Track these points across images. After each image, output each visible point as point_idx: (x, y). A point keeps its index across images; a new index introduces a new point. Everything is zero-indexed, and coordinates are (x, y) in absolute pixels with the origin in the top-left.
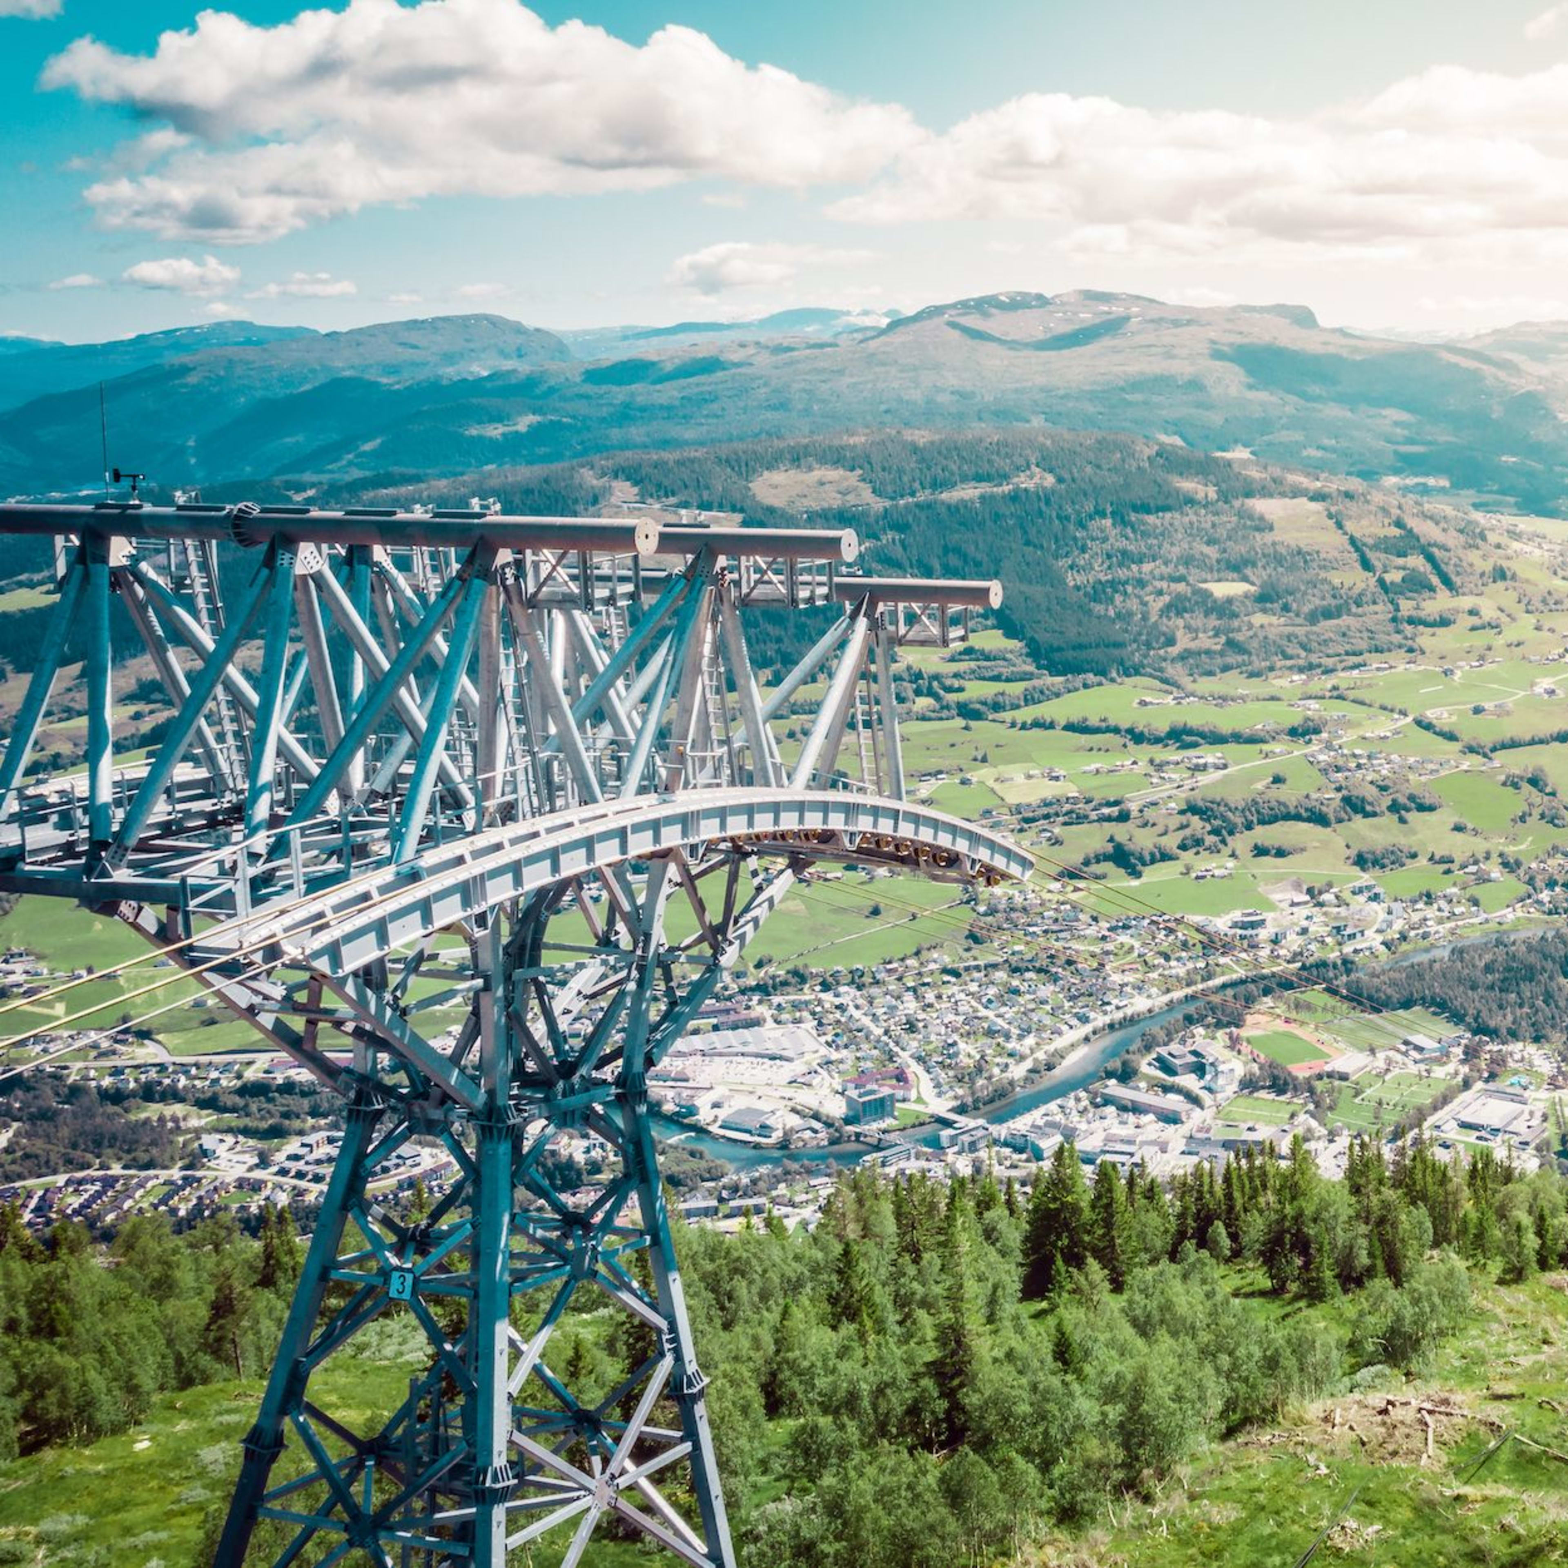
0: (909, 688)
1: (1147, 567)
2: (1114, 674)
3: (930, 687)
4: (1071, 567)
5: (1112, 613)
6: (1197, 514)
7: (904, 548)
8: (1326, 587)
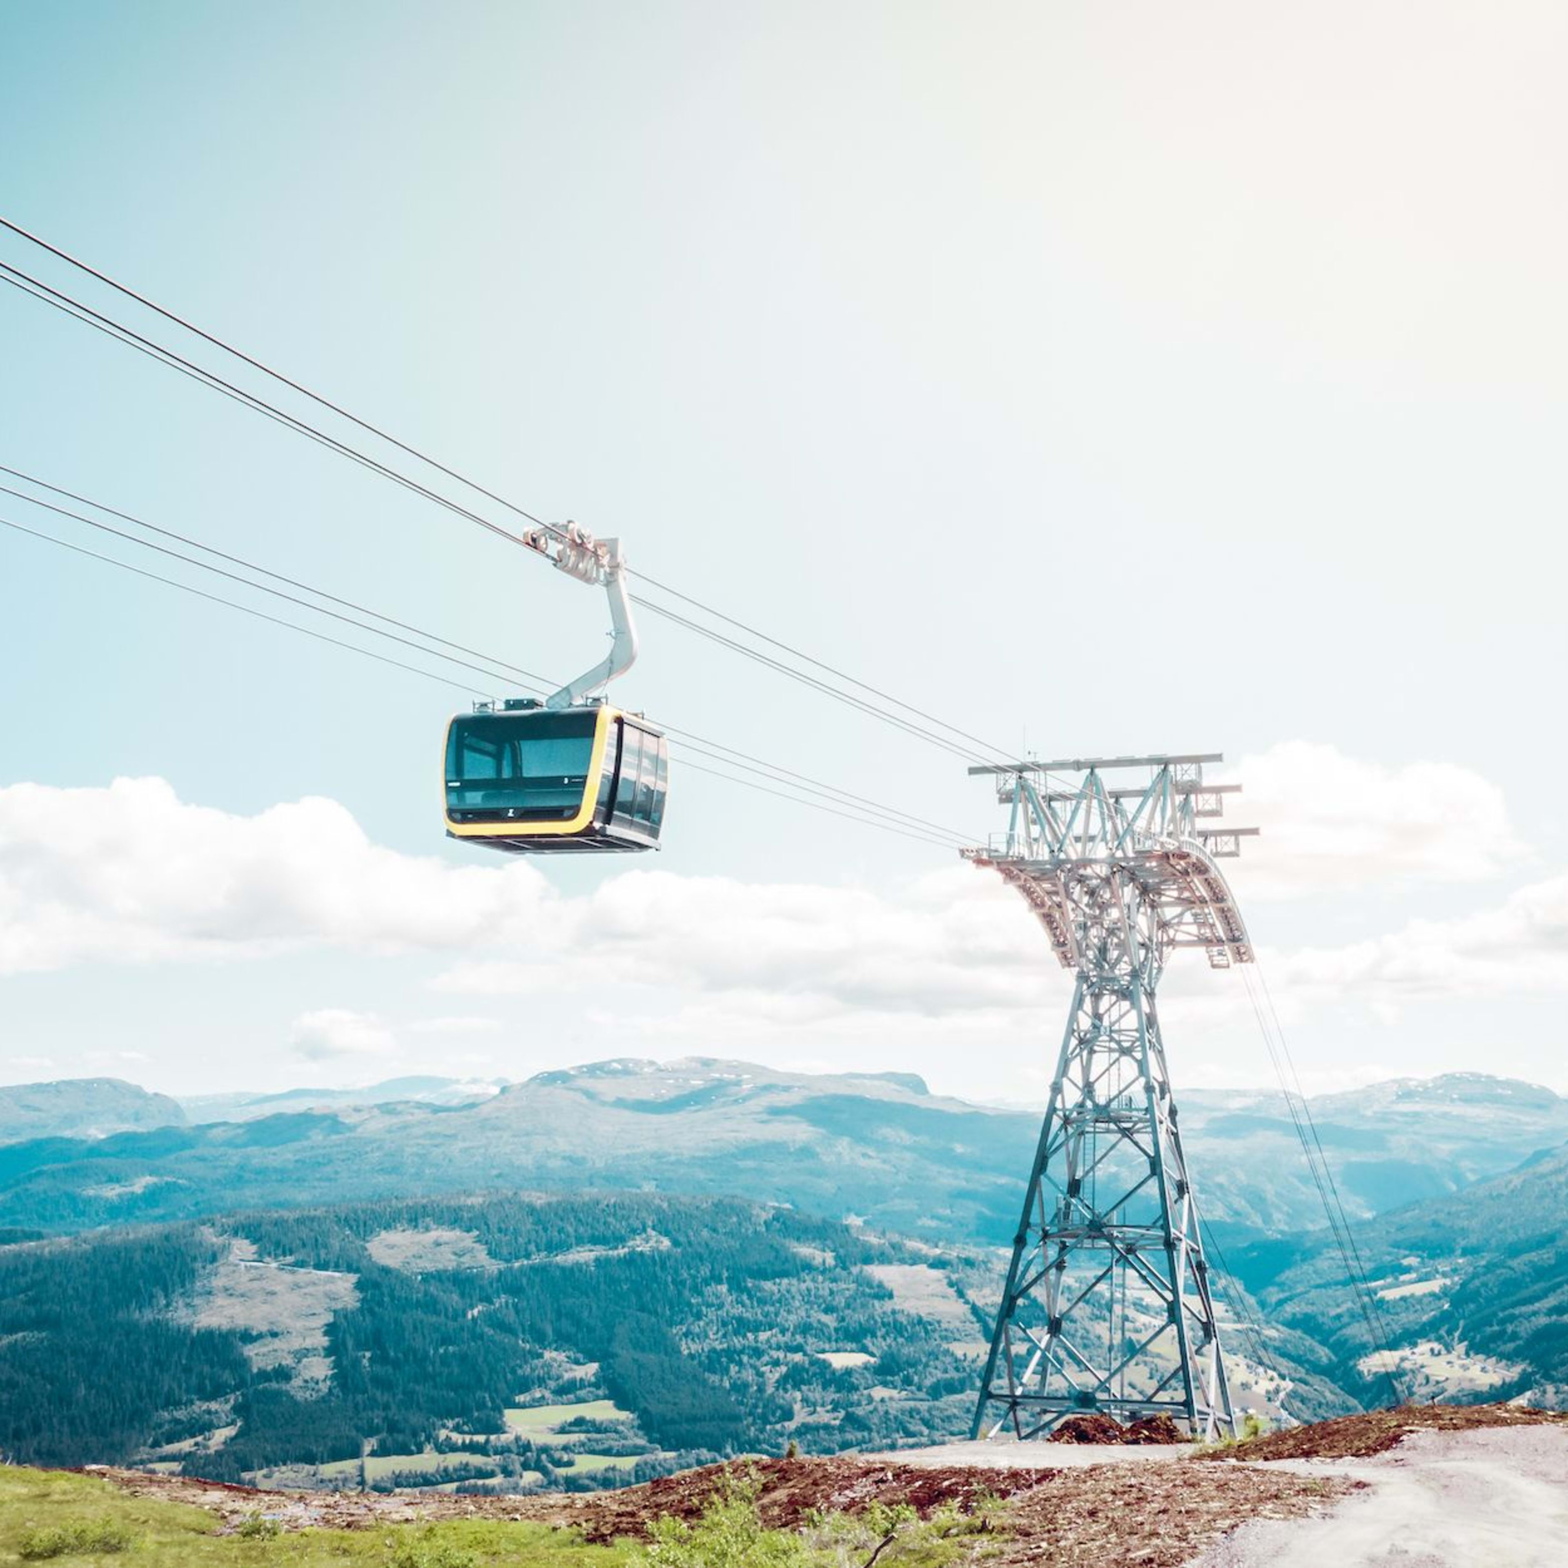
0: (516, 1461)
1: (763, 1336)
2: (729, 1450)
3: (538, 1460)
4: (686, 1335)
5: (727, 1384)
6: (814, 1280)
7: (517, 1312)
8: (948, 1359)
